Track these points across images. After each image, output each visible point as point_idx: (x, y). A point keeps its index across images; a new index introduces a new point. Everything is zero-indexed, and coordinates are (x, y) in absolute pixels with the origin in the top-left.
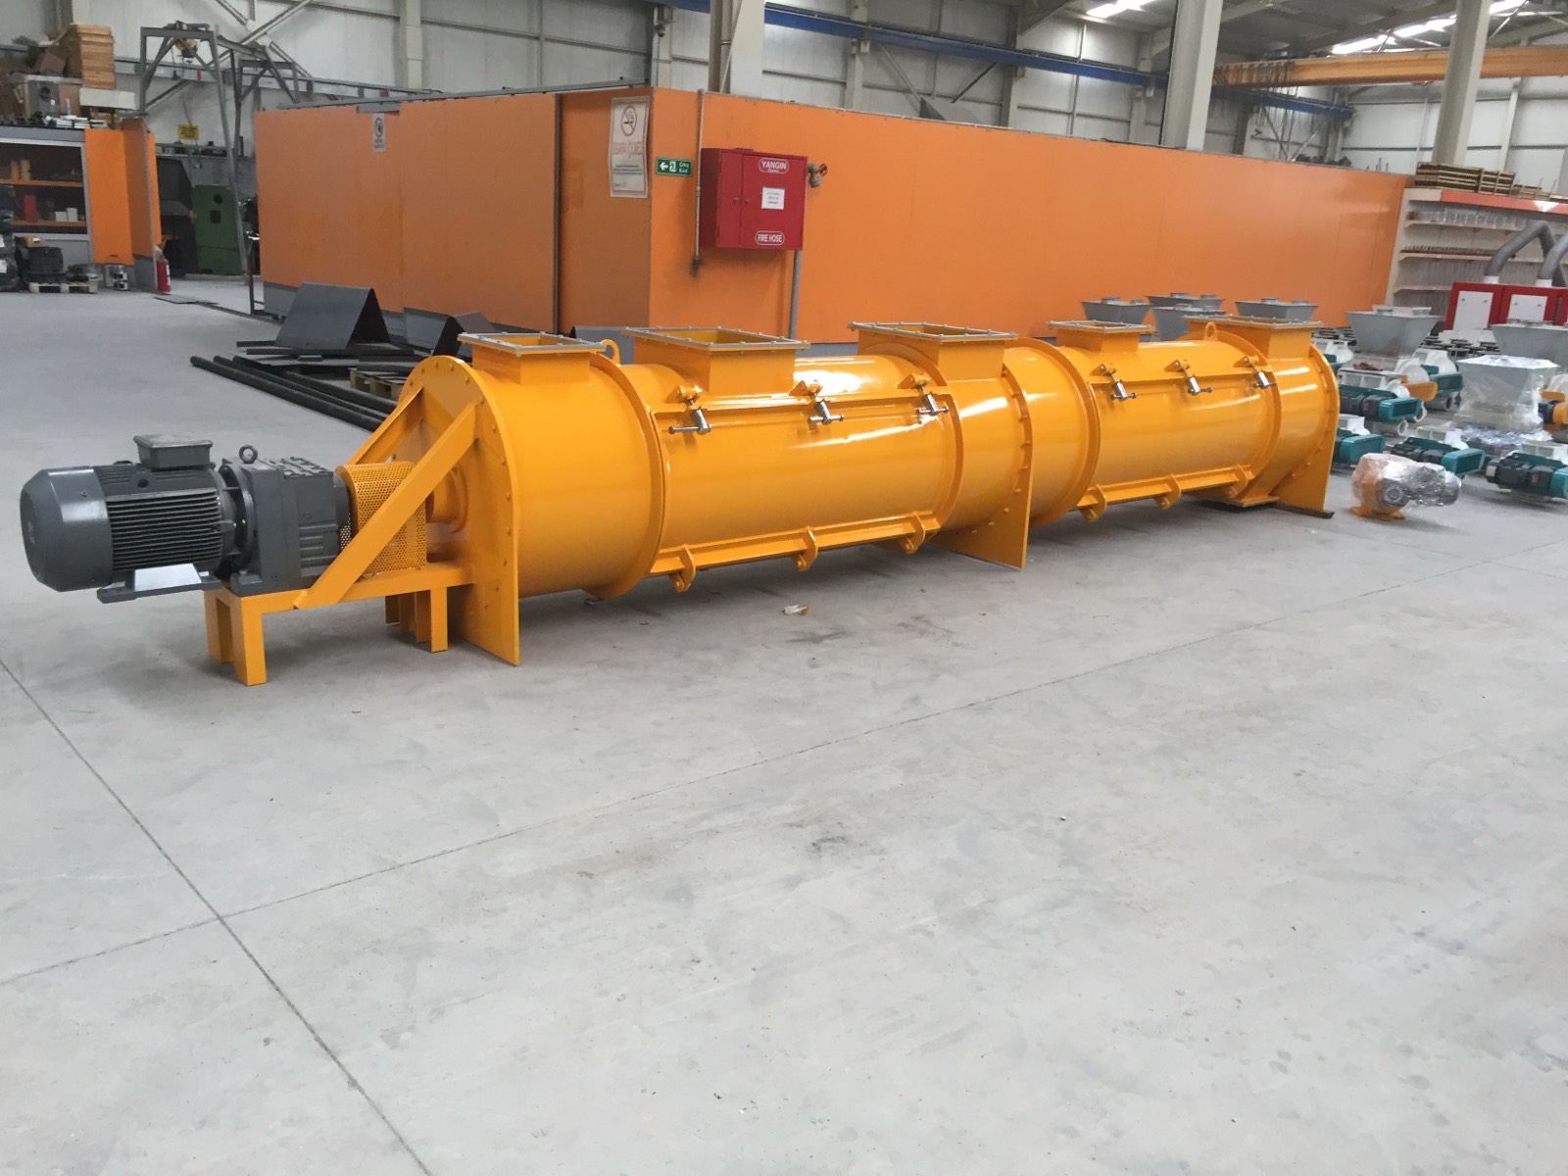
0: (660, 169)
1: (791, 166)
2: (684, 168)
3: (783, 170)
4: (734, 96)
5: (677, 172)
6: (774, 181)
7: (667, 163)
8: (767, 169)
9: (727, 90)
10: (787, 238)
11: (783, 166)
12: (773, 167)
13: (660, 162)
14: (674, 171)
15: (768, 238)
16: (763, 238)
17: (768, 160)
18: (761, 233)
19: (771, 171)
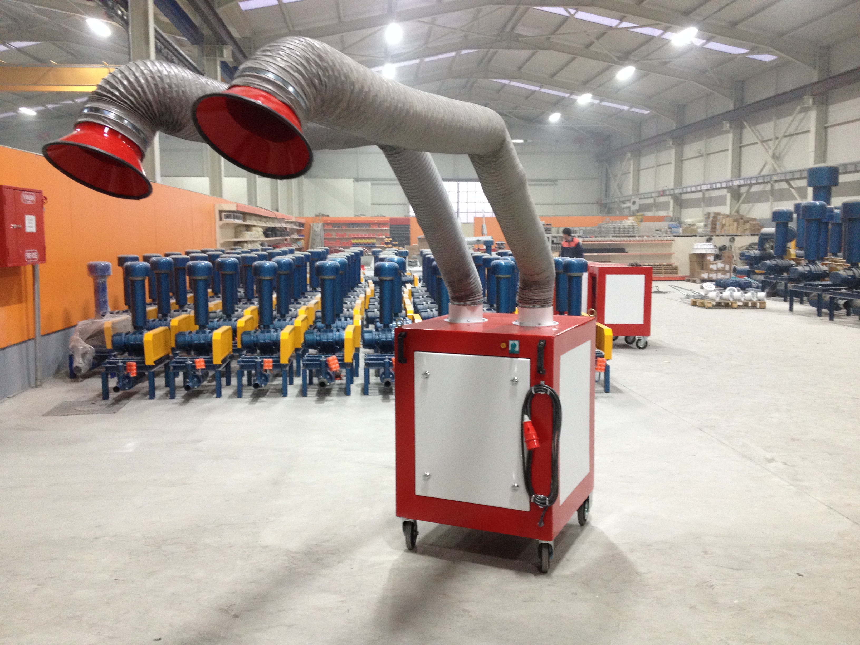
3: (32, 201)
8: (25, 201)
10: (39, 255)
11: (32, 198)
12: (29, 199)
15: (31, 255)
16: (28, 255)
17: (25, 194)
18: (28, 252)
19: (28, 202)
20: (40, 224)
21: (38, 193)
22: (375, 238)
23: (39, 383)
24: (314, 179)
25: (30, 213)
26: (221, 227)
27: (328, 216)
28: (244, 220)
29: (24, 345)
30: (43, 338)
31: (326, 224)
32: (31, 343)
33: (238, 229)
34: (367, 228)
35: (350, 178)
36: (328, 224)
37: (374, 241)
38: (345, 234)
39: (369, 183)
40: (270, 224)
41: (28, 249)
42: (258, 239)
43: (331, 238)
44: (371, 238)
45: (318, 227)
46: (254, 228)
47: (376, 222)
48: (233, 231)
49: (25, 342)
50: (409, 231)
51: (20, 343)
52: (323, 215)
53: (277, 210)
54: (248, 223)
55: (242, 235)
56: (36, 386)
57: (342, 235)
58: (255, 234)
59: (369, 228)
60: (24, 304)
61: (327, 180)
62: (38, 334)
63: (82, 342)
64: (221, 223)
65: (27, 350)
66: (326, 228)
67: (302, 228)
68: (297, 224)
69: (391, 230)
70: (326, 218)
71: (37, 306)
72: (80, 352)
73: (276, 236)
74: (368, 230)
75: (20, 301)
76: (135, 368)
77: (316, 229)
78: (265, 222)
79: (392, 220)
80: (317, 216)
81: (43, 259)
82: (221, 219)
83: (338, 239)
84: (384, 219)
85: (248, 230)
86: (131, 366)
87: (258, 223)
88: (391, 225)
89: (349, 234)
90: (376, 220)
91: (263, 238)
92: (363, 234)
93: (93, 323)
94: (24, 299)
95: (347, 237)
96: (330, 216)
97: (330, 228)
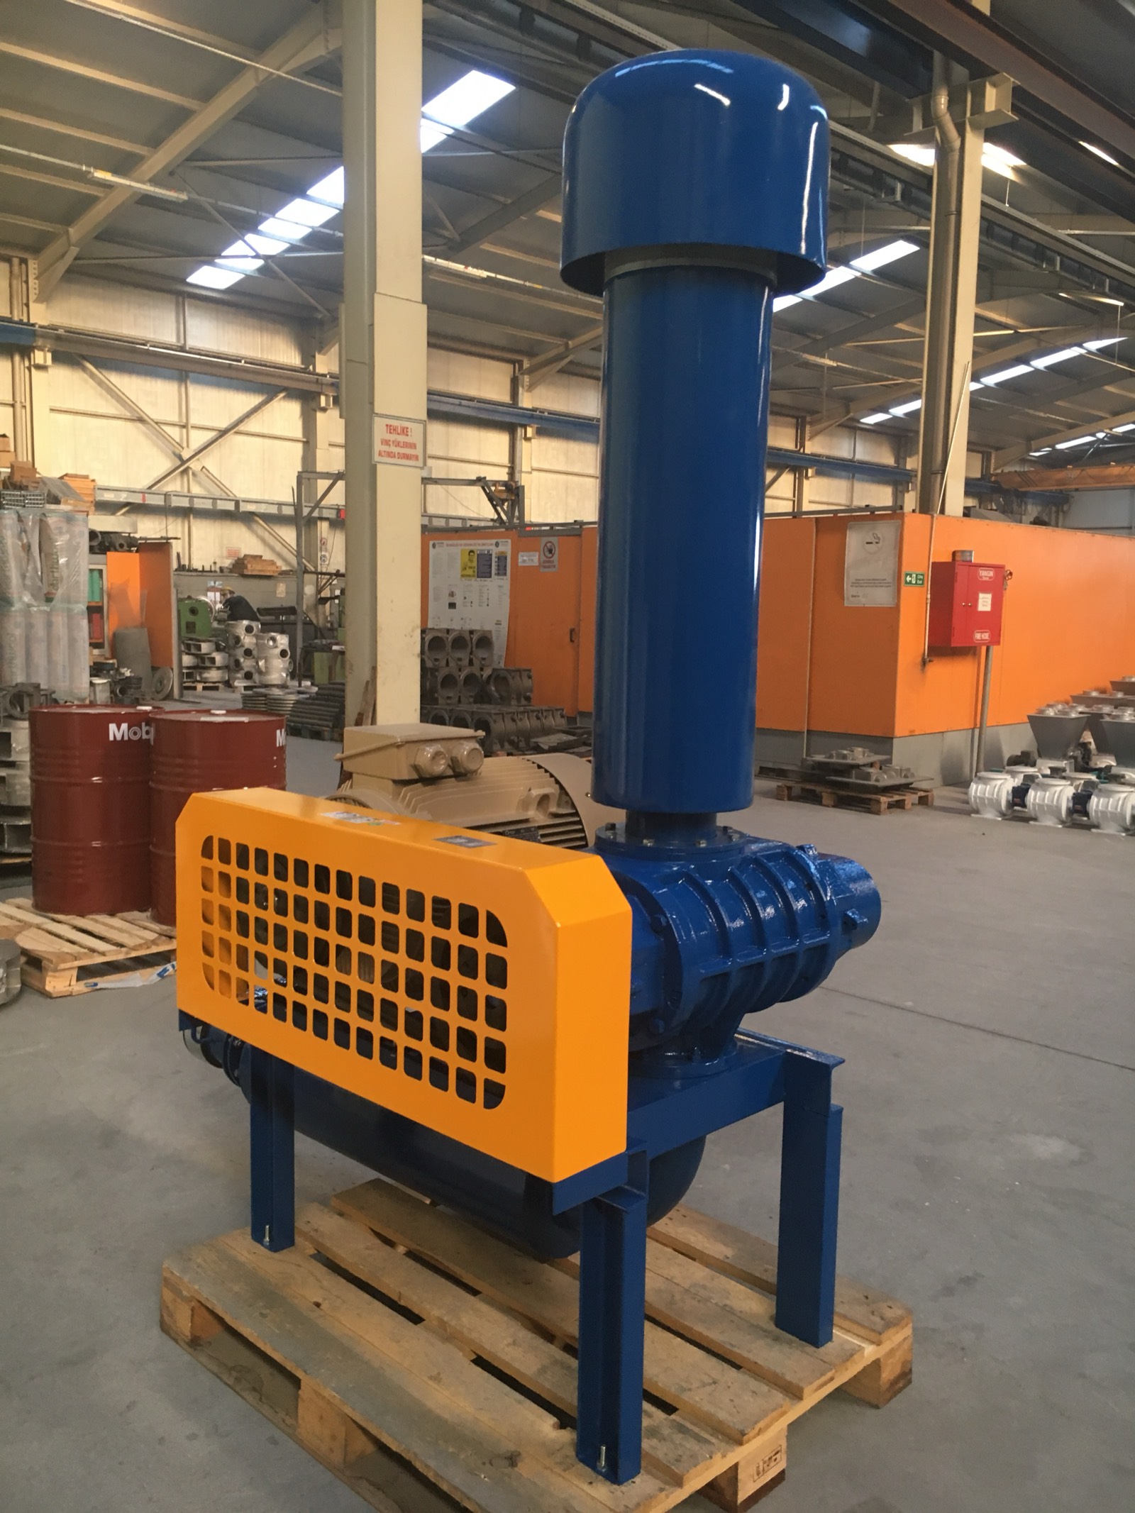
0: (906, 581)
1: (996, 574)
2: (920, 579)
3: (990, 578)
4: (949, 516)
5: (916, 583)
6: (985, 587)
7: (911, 576)
8: (981, 577)
9: (942, 511)
10: (992, 636)
11: (991, 574)
12: (986, 575)
13: (907, 575)
14: (914, 582)
15: (981, 636)
16: (978, 636)
17: (984, 570)
18: (976, 632)
19: (984, 579)
20: (997, 603)
21: (998, 568)
25: (985, 591)
41: (977, 628)
71: (986, 692)
81: (996, 639)
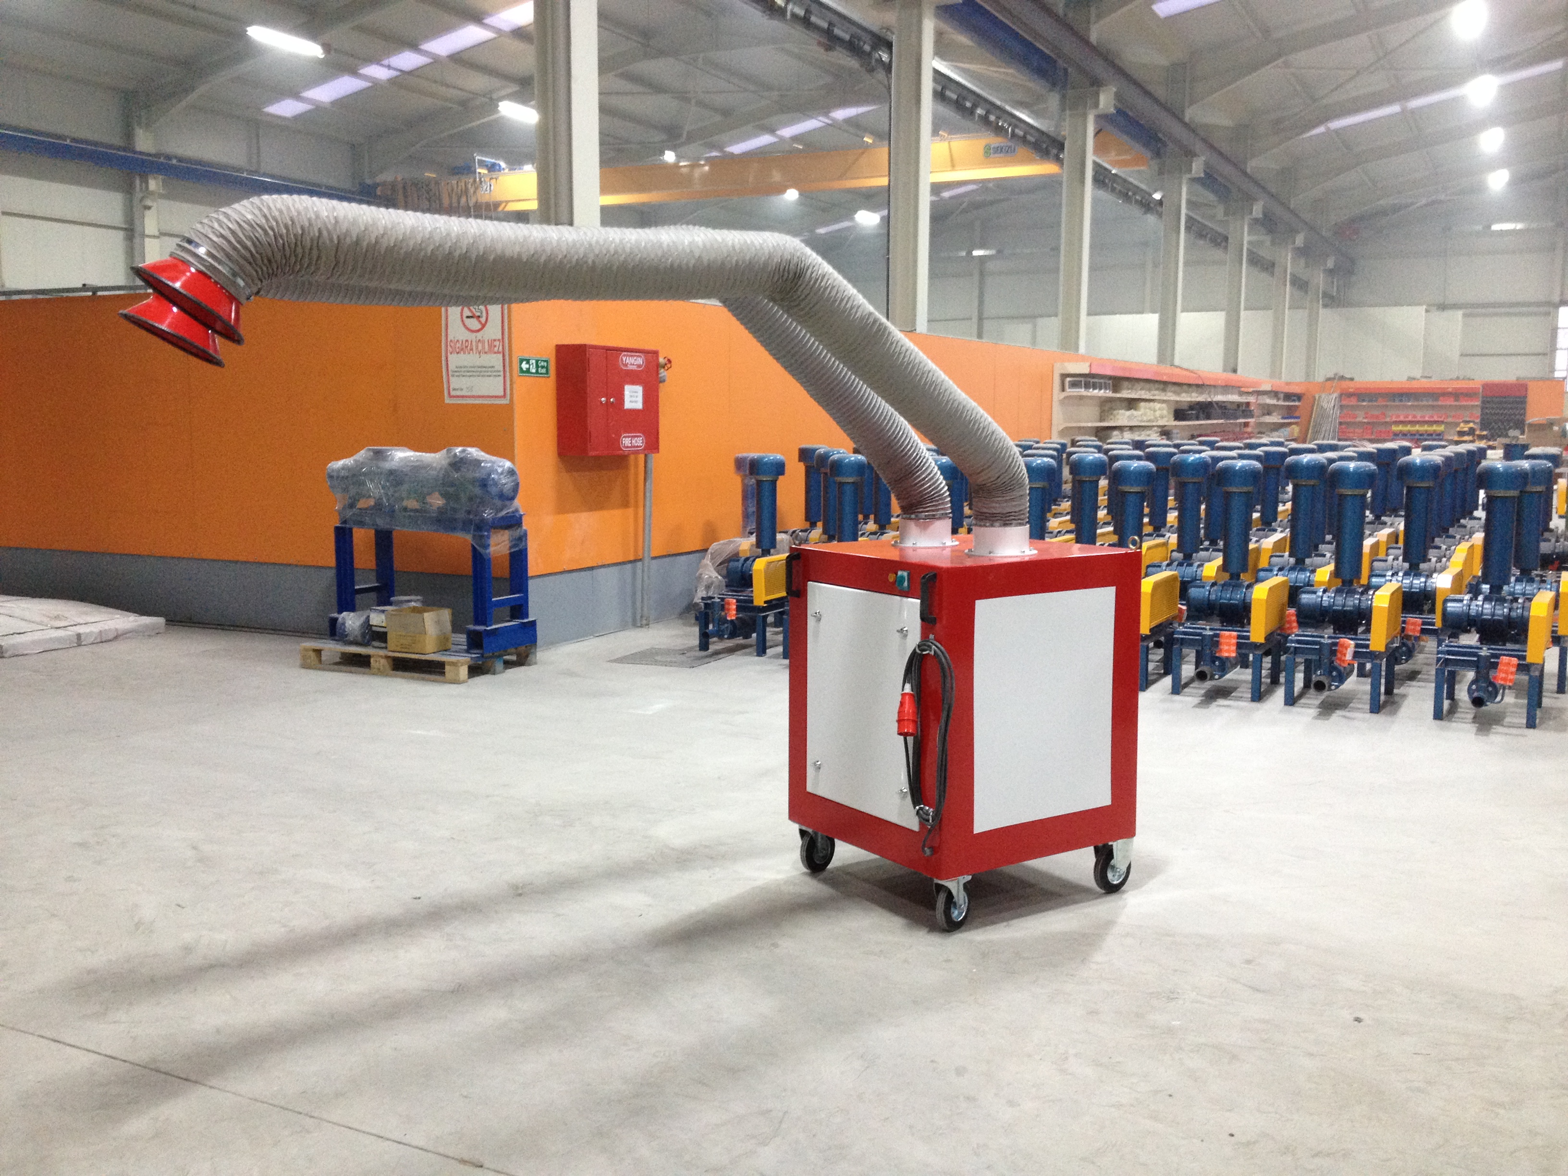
0: (522, 370)
2: (543, 367)
3: (639, 366)
5: (537, 372)
6: (633, 378)
7: (528, 362)
8: (626, 365)
10: (648, 441)
11: (640, 361)
12: (633, 362)
13: (521, 361)
14: (534, 371)
15: (631, 441)
16: (626, 441)
17: (627, 356)
18: (625, 437)
19: (630, 367)
20: (651, 398)
21: (651, 355)
22: (1442, 422)
23: (644, 622)
24: (1344, 310)
25: (633, 383)
26: (1064, 402)
27: (1352, 379)
28: (1116, 389)
29: (629, 566)
30: (654, 561)
31: (1345, 395)
32: (639, 564)
33: (1106, 407)
34: (1430, 403)
35: (1420, 304)
36: (1350, 395)
37: (1442, 428)
38: (1384, 414)
39: (1459, 314)
40: (1191, 397)
41: (626, 432)
42: (1154, 424)
43: (1354, 423)
44: (1436, 422)
45: (1329, 401)
46: (1142, 404)
47: (1450, 390)
48: (1097, 408)
49: (630, 562)
50: (1524, 409)
51: (624, 563)
52: (1342, 378)
53: (1235, 371)
54: (1125, 394)
55: (1112, 417)
56: (641, 626)
57: (1377, 417)
58: (1145, 414)
59: (1435, 403)
60: (630, 511)
61: (1371, 310)
62: (646, 555)
63: (712, 569)
64: (1064, 395)
65: (634, 574)
66: (1344, 403)
67: (1297, 403)
68: (1282, 396)
69: (1482, 409)
70: (1345, 384)
71: (648, 514)
72: (705, 583)
73: (1208, 417)
74: (1433, 407)
75: (625, 504)
76: (735, 607)
77: (1325, 405)
78: (1175, 392)
79: (1487, 386)
80: (1329, 379)
81: (653, 445)
82: (1063, 390)
83: (1368, 423)
84: (1471, 385)
85: (1129, 408)
86: (729, 604)
87: (1154, 395)
88: (1483, 397)
89: (1391, 415)
90: (1451, 386)
91: (1169, 421)
92: (1419, 415)
93: (732, 542)
94: (632, 501)
95: (1388, 420)
96: (1357, 379)
97: (1353, 401)
